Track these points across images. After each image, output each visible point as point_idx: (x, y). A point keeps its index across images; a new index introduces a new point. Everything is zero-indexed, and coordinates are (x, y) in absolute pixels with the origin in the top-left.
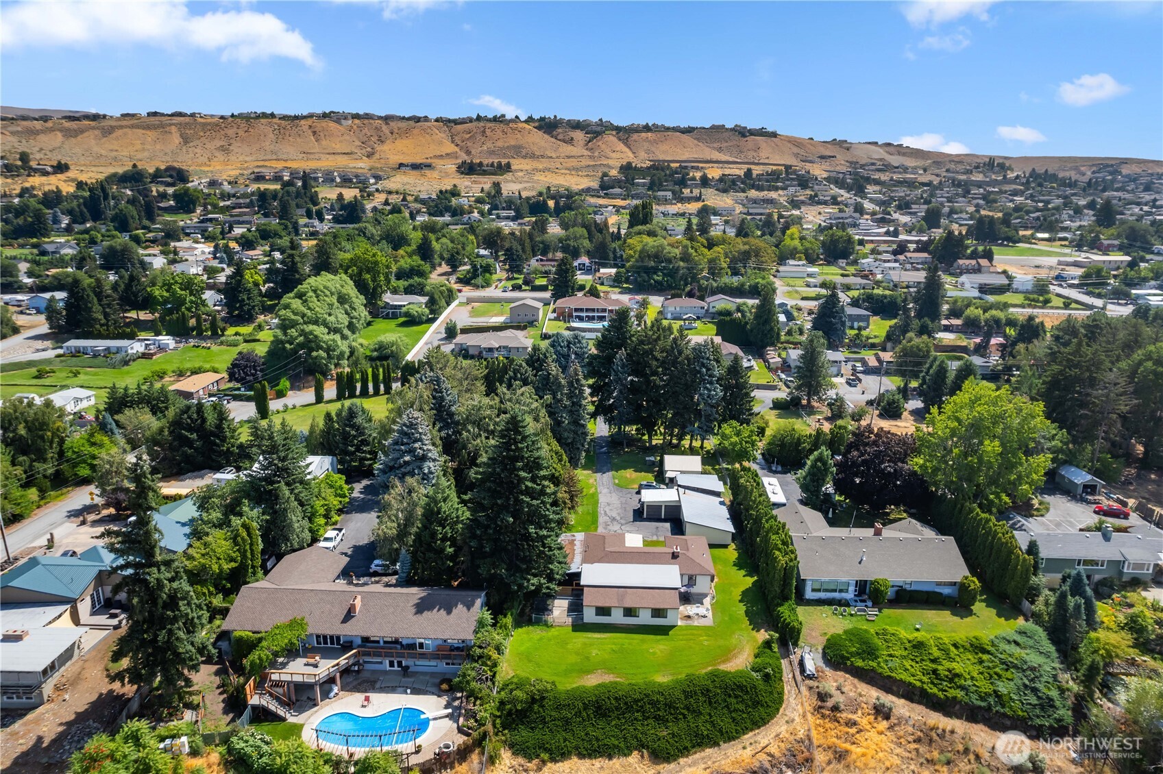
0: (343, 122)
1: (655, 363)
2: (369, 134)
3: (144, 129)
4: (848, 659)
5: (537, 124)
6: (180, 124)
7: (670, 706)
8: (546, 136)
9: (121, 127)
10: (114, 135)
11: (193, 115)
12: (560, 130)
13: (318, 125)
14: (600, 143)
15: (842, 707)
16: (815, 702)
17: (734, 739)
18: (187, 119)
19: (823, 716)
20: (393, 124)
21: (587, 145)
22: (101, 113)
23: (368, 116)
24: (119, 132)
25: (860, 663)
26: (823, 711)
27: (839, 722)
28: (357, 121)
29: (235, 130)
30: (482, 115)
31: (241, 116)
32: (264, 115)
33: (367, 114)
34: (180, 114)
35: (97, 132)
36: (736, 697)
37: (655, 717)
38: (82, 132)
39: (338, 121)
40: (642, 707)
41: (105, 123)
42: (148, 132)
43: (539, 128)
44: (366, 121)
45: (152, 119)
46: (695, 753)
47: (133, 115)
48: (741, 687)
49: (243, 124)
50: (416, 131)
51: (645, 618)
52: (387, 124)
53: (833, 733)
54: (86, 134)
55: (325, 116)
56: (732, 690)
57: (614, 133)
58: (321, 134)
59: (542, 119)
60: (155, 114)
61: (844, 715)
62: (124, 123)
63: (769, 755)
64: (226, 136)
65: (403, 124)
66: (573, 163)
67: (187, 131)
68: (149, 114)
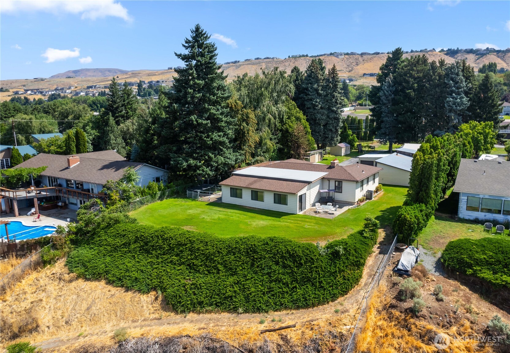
0: (340, 57)
2: (352, 62)
3: (252, 65)
5: (445, 53)
6: (267, 62)
8: (450, 58)
9: (244, 65)
10: (240, 68)
11: (273, 58)
12: (459, 55)
13: (327, 59)
14: (484, 60)
18: (270, 60)
20: (365, 57)
21: (475, 61)
22: (238, 60)
23: (352, 54)
24: (242, 67)
28: (347, 56)
29: (289, 63)
30: (414, 50)
31: (293, 57)
32: (303, 56)
33: (352, 53)
34: (268, 58)
38: (229, 68)
39: (337, 56)
41: (238, 64)
42: (254, 66)
43: (446, 54)
44: (351, 56)
45: (256, 60)
47: (249, 60)
49: (293, 60)
50: (375, 59)
52: (362, 57)
54: (230, 68)
55: (331, 54)
57: (495, 54)
58: (328, 62)
59: (449, 50)
60: (258, 59)
62: (246, 63)
64: (285, 65)
65: (370, 57)
67: (269, 65)
68: (255, 59)
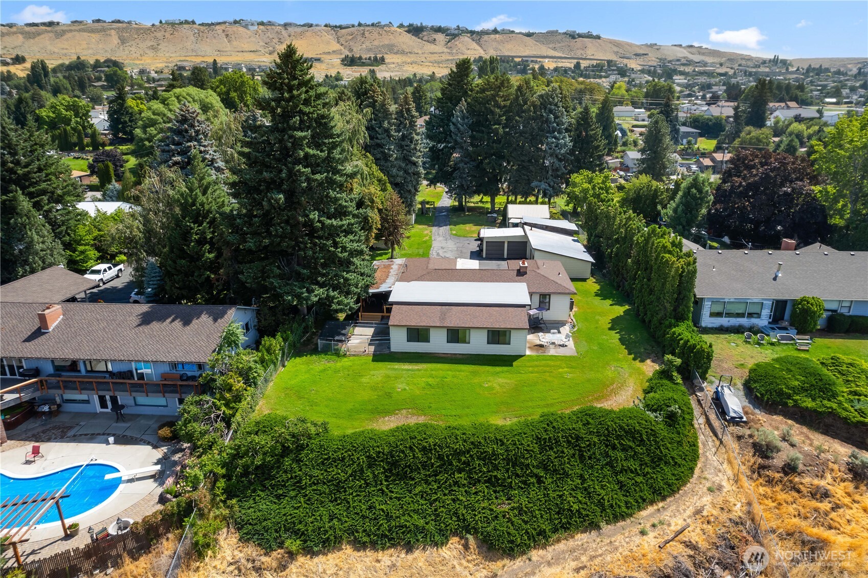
0: (250, 27)
1: (498, 110)
2: (271, 37)
3: (89, 32)
4: (789, 397)
5: (406, 29)
6: (119, 28)
7: (513, 461)
8: (413, 37)
9: (71, 31)
10: (65, 37)
11: (129, 23)
12: (425, 33)
13: (230, 30)
14: (457, 43)
15: (801, 467)
16: (752, 459)
17: (623, 517)
18: (125, 25)
19: (770, 482)
20: (290, 29)
21: (447, 44)
22: (55, 20)
23: (270, 24)
24: (69, 35)
25: (809, 403)
26: (770, 473)
27: (799, 491)
28: (261, 27)
29: (163, 33)
30: (363, 22)
31: (167, 23)
32: (187, 22)
33: (270, 22)
34: (119, 22)
35: (51, 35)
36: (624, 449)
37: (489, 481)
38: (39, 34)
39: (246, 26)
40: (467, 464)
41: (58, 28)
42: (93, 35)
43: (408, 32)
44: (269, 27)
45: (96, 24)
46: (558, 541)
47: (81, 22)
48: (631, 433)
49: (169, 29)
50: (308, 34)
51: (478, 344)
52: (286, 29)
53: (791, 509)
54: (42, 36)
55: (235, 22)
56: (618, 437)
57: (469, 35)
58: (233, 36)
59: (410, 25)
60: (98, 21)
61: (807, 480)
62: (73, 28)
63: (689, 545)
64: (155, 38)
65: (299, 30)
66: (436, 57)
67: (124, 34)
68: (93, 21)
